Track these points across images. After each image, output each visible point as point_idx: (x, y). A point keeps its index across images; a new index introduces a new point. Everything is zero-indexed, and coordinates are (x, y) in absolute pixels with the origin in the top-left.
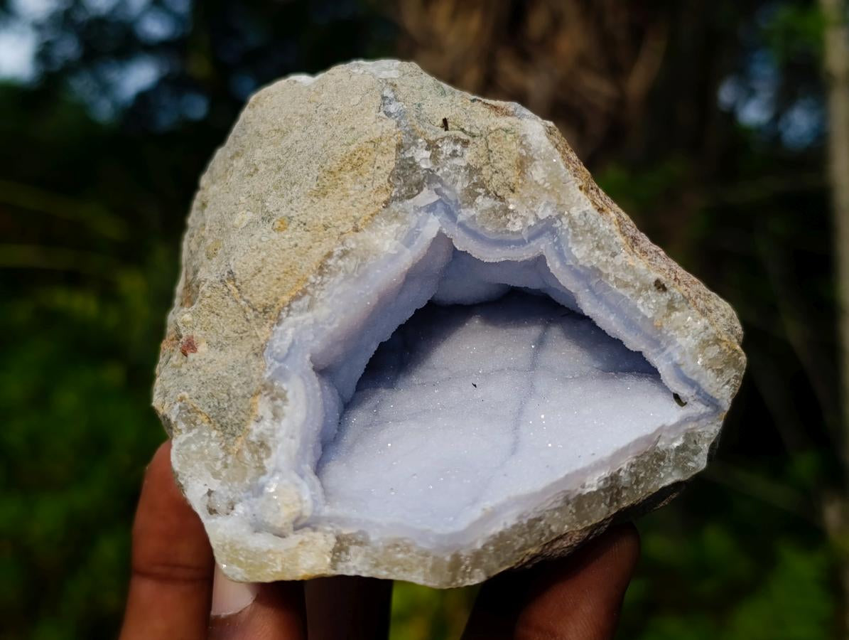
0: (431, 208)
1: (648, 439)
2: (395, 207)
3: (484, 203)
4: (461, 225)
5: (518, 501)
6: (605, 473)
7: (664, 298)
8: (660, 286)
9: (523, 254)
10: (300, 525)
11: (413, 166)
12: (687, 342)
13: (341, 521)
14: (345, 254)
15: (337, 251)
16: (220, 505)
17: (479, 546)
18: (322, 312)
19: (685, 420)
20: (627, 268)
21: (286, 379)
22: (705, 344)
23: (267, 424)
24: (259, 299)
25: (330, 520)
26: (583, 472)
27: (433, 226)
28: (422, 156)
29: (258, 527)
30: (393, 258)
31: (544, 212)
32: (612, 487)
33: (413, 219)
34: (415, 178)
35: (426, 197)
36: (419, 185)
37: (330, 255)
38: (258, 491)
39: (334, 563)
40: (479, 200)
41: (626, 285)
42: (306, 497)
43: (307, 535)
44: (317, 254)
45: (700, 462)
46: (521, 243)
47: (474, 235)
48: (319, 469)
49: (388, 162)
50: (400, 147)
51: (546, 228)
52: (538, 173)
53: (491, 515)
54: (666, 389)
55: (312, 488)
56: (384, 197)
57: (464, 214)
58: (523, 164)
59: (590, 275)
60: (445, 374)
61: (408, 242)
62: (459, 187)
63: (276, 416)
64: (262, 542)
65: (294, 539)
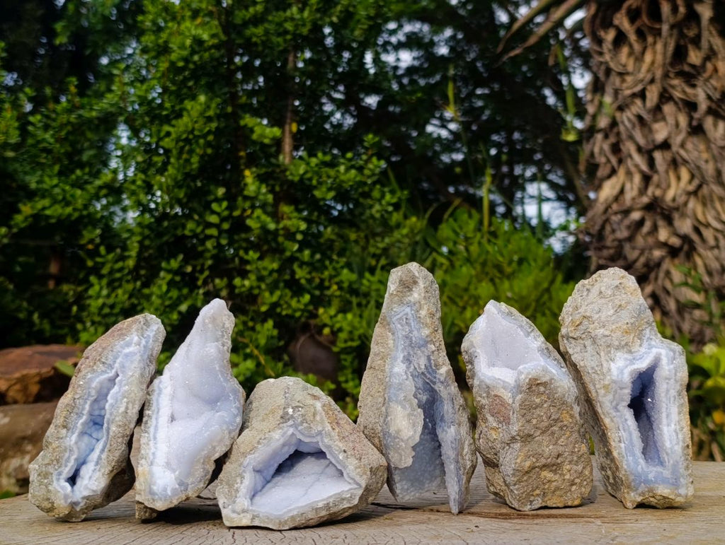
0: (291, 426)
1: (339, 494)
2: (281, 425)
3: (305, 425)
4: (299, 431)
5: (298, 507)
6: (325, 502)
7: (345, 455)
8: (345, 451)
9: (315, 440)
10: (244, 511)
11: (287, 413)
12: (351, 467)
13: (254, 511)
14: (265, 439)
15: (263, 438)
16: (226, 506)
17: (286, 519)
18: (257, 455)
19: (351, 489)
20: (337, 446)
21: (245, 473)
22: (356, 468)
23: (239, 485)
24: (242, 450)
25: (251, 510)
26: (318, 502)
27: (291, 431)
28: (290, 411)
29: (234, 511)
30: (278, 440)
31: (320, 429)
32: (327, 506)
33: (285, 429)
34: (287, 417)
35: (291, 422)
36: (289, 420)
37: (261, 439)
38: (234, 502)
39: (252, 521)
40: (304, 424)
41: (337, 451)
42: (246, 504)
43: (246, 514)
44: (258, 438)
45: (356, 502)
46: (314, 437)
47: (303, 434)
48: (251, 499)
49: (281, 412)
50: (284, 408)
51: (320, 433)
52: (318, 418)
53: (290, 510)
54: (346, 481)
55: (248, 502)
56: (279, 422)
57: (300, 428)
58: (314, 415)
59: (329, 447)
60: (298, 474)
61: (283, 436)
62: (299, 420)
63: (241, 483)
64: (234, 515)
65: (242, 515)
